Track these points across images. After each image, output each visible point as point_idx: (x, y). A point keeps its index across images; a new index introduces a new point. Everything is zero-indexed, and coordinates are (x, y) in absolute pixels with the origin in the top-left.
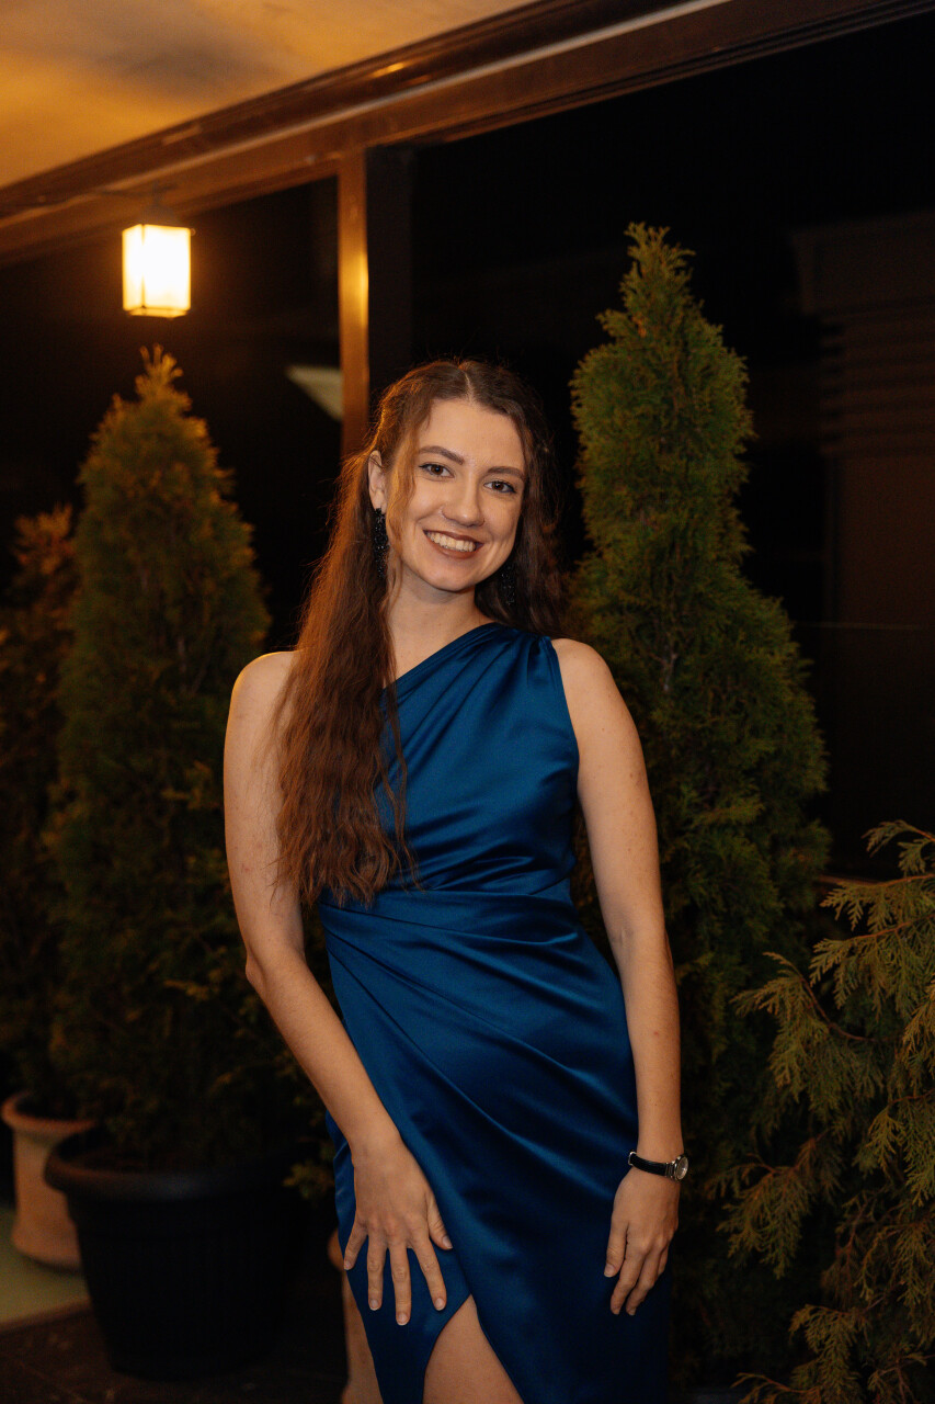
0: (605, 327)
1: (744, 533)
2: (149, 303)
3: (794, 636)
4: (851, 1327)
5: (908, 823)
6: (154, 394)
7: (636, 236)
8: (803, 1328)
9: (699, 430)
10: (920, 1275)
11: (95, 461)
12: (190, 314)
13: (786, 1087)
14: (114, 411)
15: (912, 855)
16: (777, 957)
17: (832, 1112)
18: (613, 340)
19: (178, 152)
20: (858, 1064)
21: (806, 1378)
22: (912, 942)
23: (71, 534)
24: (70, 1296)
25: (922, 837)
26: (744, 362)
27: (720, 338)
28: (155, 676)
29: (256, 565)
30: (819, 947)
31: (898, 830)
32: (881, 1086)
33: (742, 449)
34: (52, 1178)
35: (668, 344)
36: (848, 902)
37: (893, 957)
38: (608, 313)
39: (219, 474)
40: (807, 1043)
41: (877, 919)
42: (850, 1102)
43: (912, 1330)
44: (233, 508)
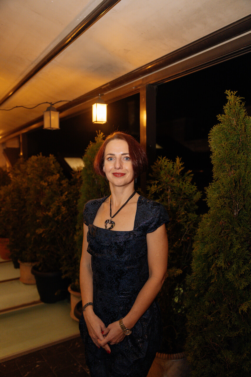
0: (218, 119)
7: (228, 94)
12: (107, 123)
14: (90, 144)
18: (221, 122)
19: (105, 90)
38: (220, 115)
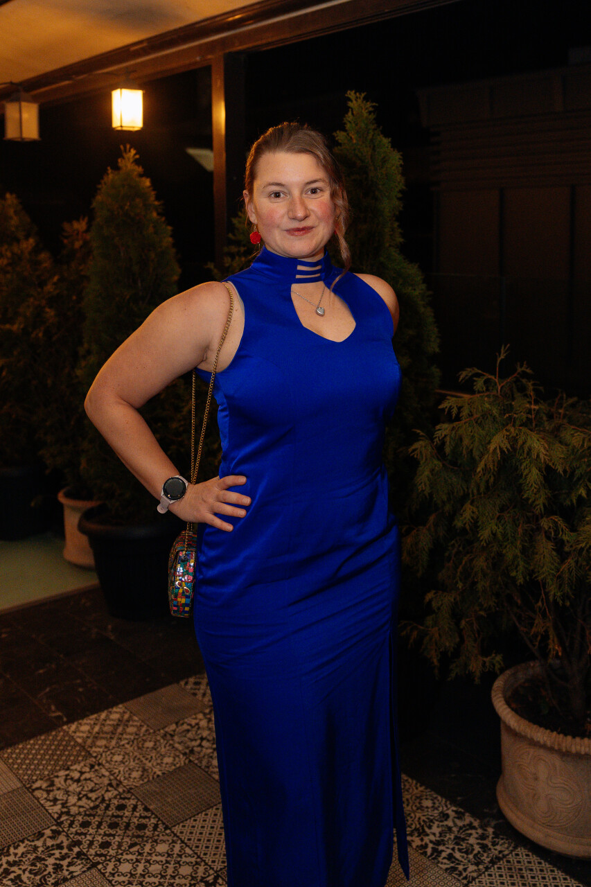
0: (337, 139)
1: (401, 233)
2: (123, 125)
3: (424, 281)
4: (453, 600)
5: (478, 369)
6: (126, 166)
7: (351, 97)
8: (431, 601)
9: (380, 186)
10: (484, 576)
11: (99, 198)
12: (142, 129)
13: (423, 491)
14: (108, 174)
15: (479, 383)
16: (418, 431)
17: (443, 502)
18: (340, 145)
19: (137, 54)
20: (455, 480)
21: (431, 622)
22: (480, 424)
23: (88, 230)
24: (91, 581)
25: (483, 375)
26: (401, 155)
27: (390, 144)
28: (128, 297)
29: (174, 245)
30: (438, 427)
31: (473, 372)
32: (466, 490)
33: (400, 195)
34: (81, 528)
35: (366, 146)
36: (451, 406)
37: (471, 432)
38: (338, 132)
39: (156, 203)
40: (432, 471)
41: (464, 414)
42: (451, 497)
43: (480, 601)
44: (163, 219)
